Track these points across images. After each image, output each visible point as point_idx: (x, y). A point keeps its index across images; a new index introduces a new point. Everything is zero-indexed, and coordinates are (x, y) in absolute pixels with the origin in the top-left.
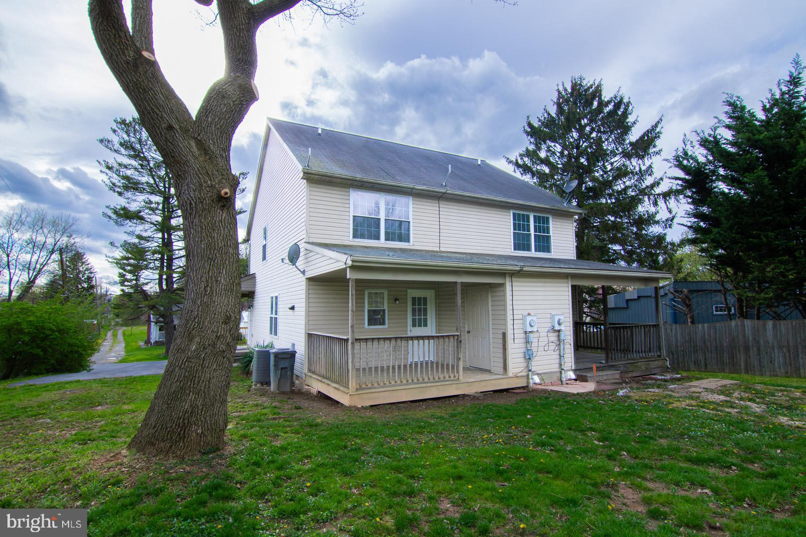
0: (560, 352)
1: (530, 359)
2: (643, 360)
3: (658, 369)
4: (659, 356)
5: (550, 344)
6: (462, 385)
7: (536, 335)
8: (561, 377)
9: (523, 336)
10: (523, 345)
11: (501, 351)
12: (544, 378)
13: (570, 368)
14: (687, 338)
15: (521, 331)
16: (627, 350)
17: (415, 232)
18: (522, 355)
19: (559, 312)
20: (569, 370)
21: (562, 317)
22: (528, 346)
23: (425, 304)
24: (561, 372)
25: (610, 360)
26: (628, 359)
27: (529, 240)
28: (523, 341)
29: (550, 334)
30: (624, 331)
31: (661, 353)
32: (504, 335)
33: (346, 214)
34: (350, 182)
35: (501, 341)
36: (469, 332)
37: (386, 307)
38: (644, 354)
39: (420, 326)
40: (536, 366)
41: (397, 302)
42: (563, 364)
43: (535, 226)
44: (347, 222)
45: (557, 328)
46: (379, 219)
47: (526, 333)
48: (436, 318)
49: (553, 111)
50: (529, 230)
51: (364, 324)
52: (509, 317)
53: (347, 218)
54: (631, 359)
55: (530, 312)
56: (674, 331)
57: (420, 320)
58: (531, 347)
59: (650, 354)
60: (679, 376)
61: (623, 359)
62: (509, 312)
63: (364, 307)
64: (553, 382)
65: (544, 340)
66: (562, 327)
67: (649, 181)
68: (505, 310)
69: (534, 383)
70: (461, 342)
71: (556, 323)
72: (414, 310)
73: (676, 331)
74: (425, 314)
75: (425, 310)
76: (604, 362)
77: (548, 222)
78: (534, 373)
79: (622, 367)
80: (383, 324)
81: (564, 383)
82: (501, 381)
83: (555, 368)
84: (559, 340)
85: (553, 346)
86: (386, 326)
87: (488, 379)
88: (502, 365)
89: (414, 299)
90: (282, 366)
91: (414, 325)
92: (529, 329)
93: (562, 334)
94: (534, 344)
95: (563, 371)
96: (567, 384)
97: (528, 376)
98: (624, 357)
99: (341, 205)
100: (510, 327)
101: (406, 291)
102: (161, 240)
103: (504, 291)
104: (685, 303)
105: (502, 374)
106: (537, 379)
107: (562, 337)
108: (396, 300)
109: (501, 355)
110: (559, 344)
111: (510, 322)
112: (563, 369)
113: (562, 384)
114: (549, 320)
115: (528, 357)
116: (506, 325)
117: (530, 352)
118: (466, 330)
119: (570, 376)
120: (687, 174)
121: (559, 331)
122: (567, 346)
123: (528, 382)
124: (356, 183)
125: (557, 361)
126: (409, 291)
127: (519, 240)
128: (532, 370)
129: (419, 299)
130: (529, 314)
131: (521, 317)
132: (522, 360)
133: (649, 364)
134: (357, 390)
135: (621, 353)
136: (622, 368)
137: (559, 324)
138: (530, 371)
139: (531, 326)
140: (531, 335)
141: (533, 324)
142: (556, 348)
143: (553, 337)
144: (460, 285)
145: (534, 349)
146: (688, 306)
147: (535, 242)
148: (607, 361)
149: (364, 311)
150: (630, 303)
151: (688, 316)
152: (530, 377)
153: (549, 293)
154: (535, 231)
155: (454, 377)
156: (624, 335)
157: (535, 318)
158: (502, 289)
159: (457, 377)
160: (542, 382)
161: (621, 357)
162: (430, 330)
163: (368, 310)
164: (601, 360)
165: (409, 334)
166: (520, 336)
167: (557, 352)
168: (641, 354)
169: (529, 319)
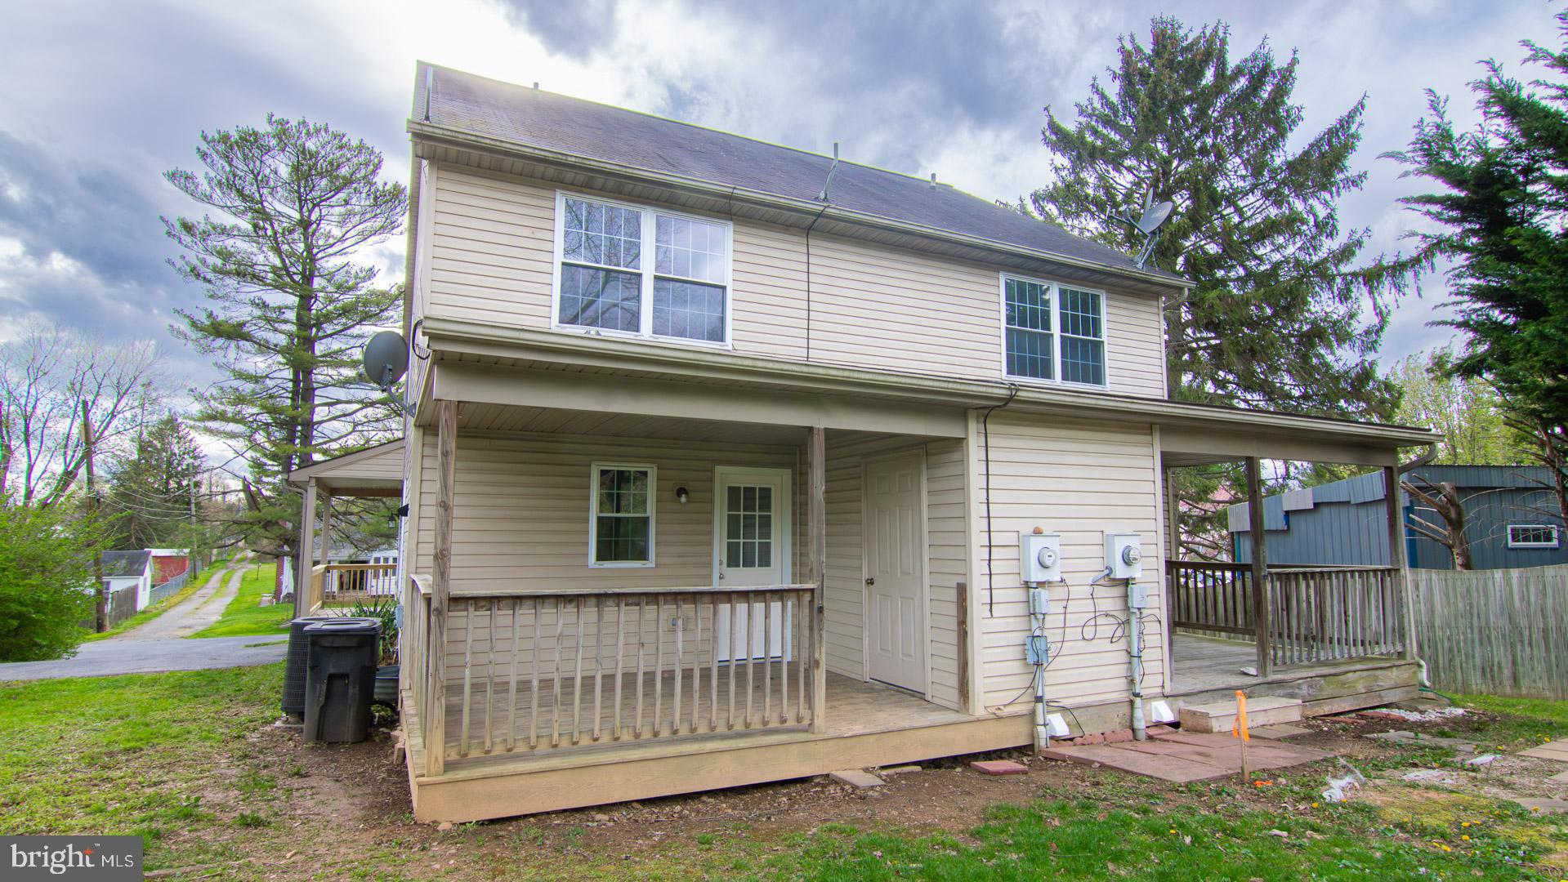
0: (1129, 643)
1: (1038, 664)
2: (1359, 667)
3: (1398, 691)
4: (1401, 655)
5: (1100, 620)
6: (820, 745)
7: (1060, 593)
8: (1132, 716)
9: (1020, 595)
10: (1021, 624)
11: (953, 638)
12: (1081, 720)
13: (1159, 690)
14: (1460, 605)
15: (1015, 581)
16: (1315, 638)
17: (739, 316)
18: (1015, 653)
19: (1127, 526)
20: (1154, 698)
21: (1134, 543)
22: (1035, 625)
23: (766, 505)
24: (1132, 703)
25: (1270, 667)
26: (1320, 663)
27: (1047, 350)
28: (1021, 609)
29: (1101, 592)
30: (1308, 586)
31: (1404, 645)
32: (962, 591)
33: (546, 257)
34: (551, 171)
35: (953, 610)
36: (870, 582)
37: (651, 511)
38: (1361, 649)
39: (748, 563)
40: (1054, 685)
41: (683, 499)
42: (1137, 678)
43: (1063, 317)
44: (545, 278)
45: (1121, 572)
46: (640, 275)
47: (1027, 585)
48: (794, 544)
49: (1113, 91)
50: (1046, 325)
51: (586, 555)
52: (978, 538)
53: (545, 267)
54: (1325, 664)
55: (1040, 524)
56: (1423, 587)
57: (749, 548)
58: (1041, 628)
59: (1377, 649)
60: (1460, 711)
61: (1305, 662)
62: (977, 525)
63: (587, 509)
64: (1108, 731)
65: (1081, 609)
66: (1136, 572)
67: (1329, 245)
68: (964, 517)
69: (1052, 738)
70: (821, 610)
71: (1119, 557)
72: (733, 522)
73: (1430, 589)
74: (766, 534)
75: (766, 523)
76: (1252, 671)
77: (1096, 309)
78: (1054, 707)
79: (1305, 687)
80: (642, 555)
81: (1142, 735)
82: (950, 733)
83: (1115, 690)
84: (1127, 608)
85: (1107, 628)
86: (651, 563)
87: (907, 724)
88: (954, 681)
89: (733, 492)
90: (332, 671)
91: (733, 562)
92: (1037, 575)
93: (1136, 592)
94: (1054, 621)
95: (1138, 701)
96: (1150, 738)
97: (1033, 713)
98: (1309, 659)
99: (527, 232)
100: (978, 567)
101: (712, 471)
102: (290, 384)
103: (963, 462)
104: (1447, 517)
105: (955, 706)
106: (1059, 725)
107: (1135, 601)
108: (681, 491)
109: (953, 652)
110: (1128, 622)
111: (978, 554)
112: (1137, 695)
113: (1135, 738)
114: (1096, 551)
115: (1035, 659)
116: (966, 561)
117: (1040, 644)
118: (865, 576)
119: (1157, 711)
120: (1458, 183)
121: (1126, 582)
122: (1151, 627)
123: (1033, 735)
124: (570, 175)
125: (1122, 670)
126: (719, 469)
127: (1021, 349)
128: (1047, 697)
129: (749, 491)
130: (1037, 532)
131: (1011, 539)
132: (1016, 667)
133: (1376, 678)
134: (449, 766)
135: (1299, 645)
136: (1305, 690)
137: (1127, 561)
138: (1039, 699)
139: (1044, 566)
140: (1044, 594)
141: (1048, 562)
142: (1119, 633)
143: (1109, 600)
144: (822, 437)
145: (1052, 636)
146: (1456, 524)
147: (1064, 355)
148: (1262, 668)
149: (587, 520)
150: (1293, 520)
151: (1455, 551)
152: (1040, 720)
153: (1097, 473)
154: (1064, 329)
155: (799, 720)
156: (1308, 596)
157: (1054, 544)
158: (955, 456)
159: (806, 722)
160: (1077, 733)
161: (1300, 660)
162: (777, 575)
163: (600, 519)
164: (1244, 664)
165: (717, 586)
166: (1008, 593)
167: (1122, 645)
168: (1353, 649)
169: (1036, 545)
